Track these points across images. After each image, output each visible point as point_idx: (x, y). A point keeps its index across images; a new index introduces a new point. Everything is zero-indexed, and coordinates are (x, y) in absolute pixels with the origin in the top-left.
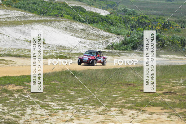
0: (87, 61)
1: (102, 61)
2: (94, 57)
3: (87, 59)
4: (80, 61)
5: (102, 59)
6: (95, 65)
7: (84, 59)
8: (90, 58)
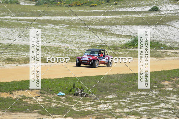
0: (86, 62)
1: (107, 61)
2: (96, 57)
3: (87, 59)
4: (78, 62)
5: (107, 59)
6: (97, 66)
7: (84, 59)
8: (91, 58)
